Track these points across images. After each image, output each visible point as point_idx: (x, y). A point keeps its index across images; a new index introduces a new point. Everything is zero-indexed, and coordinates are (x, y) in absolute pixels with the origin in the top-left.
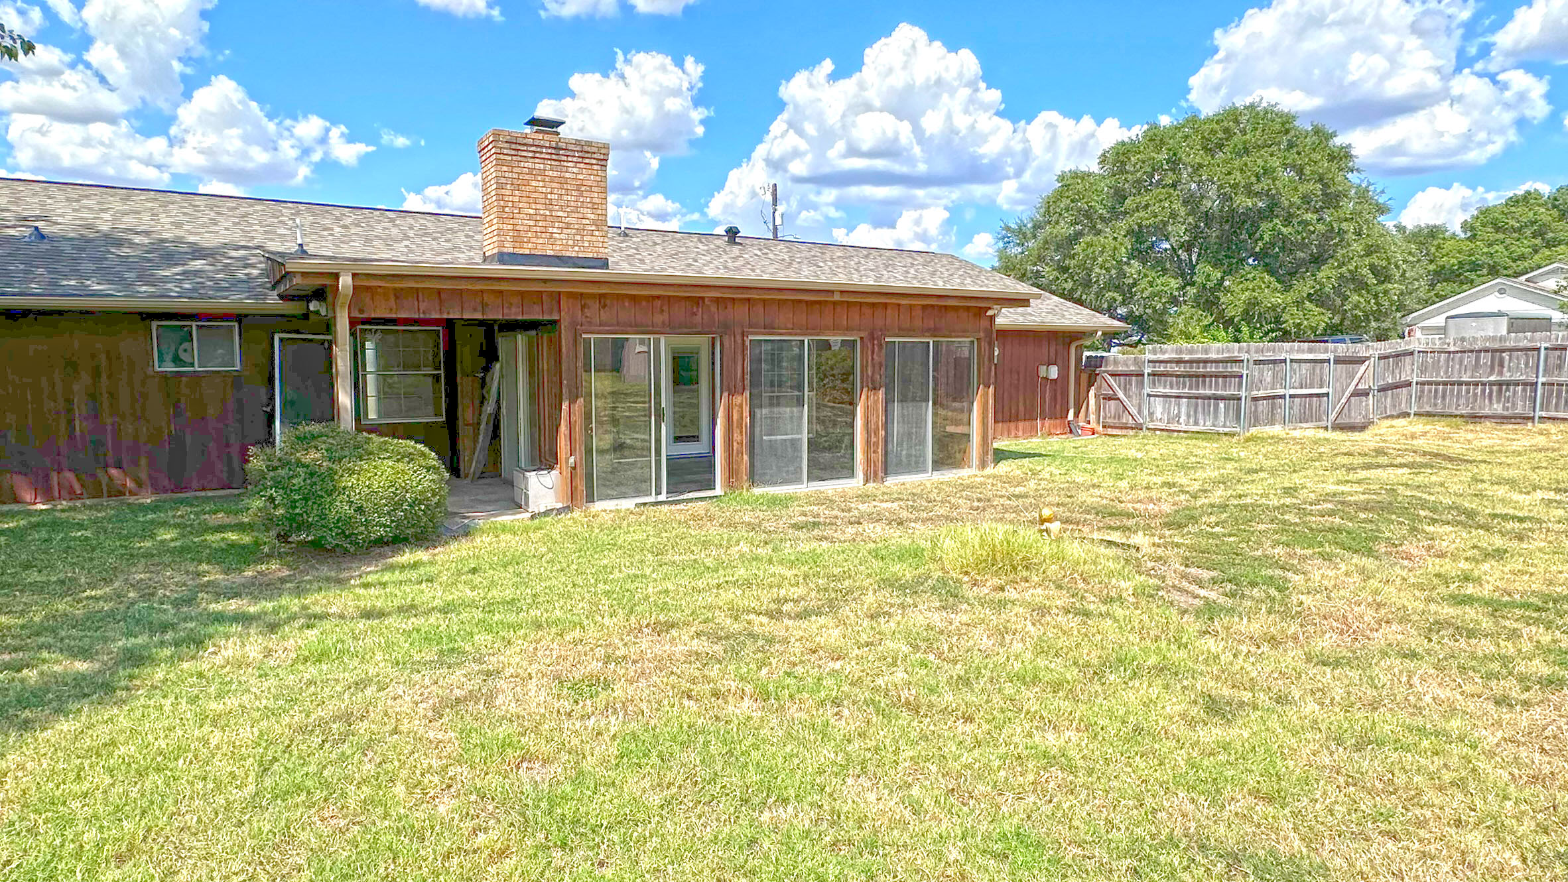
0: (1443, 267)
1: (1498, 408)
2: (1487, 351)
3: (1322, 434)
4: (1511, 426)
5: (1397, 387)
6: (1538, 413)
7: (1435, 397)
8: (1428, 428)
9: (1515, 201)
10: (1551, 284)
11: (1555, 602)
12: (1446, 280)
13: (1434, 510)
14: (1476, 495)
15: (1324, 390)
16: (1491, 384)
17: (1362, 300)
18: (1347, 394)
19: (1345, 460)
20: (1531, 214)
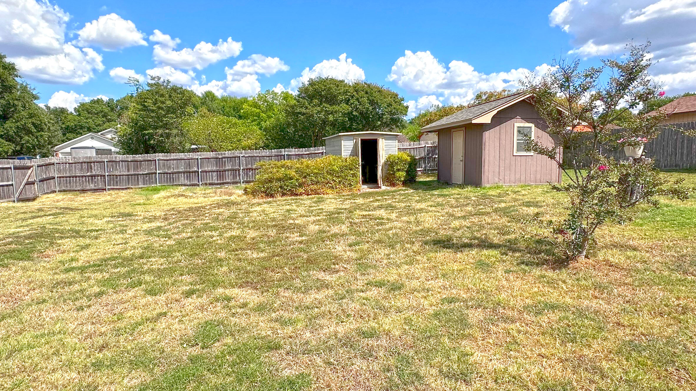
0: (68, 126)
1: (92, 186)
2: (85, 163)
3: (11, 204)
4: (98, 193)
5: (48, 180)
6: (107, 187)
7: (66, 183)
8: (65, 197)
9: (93, 102)
10: (109, 136)
11: (105, 261)
12: (70, 132)
13: (62, 233)
14: (81, 223)
15: (10, 183)
16: (88, 176)
17: (30, 139)
18: (23, 184)
19: (22, 216)
20: (100, 108)
